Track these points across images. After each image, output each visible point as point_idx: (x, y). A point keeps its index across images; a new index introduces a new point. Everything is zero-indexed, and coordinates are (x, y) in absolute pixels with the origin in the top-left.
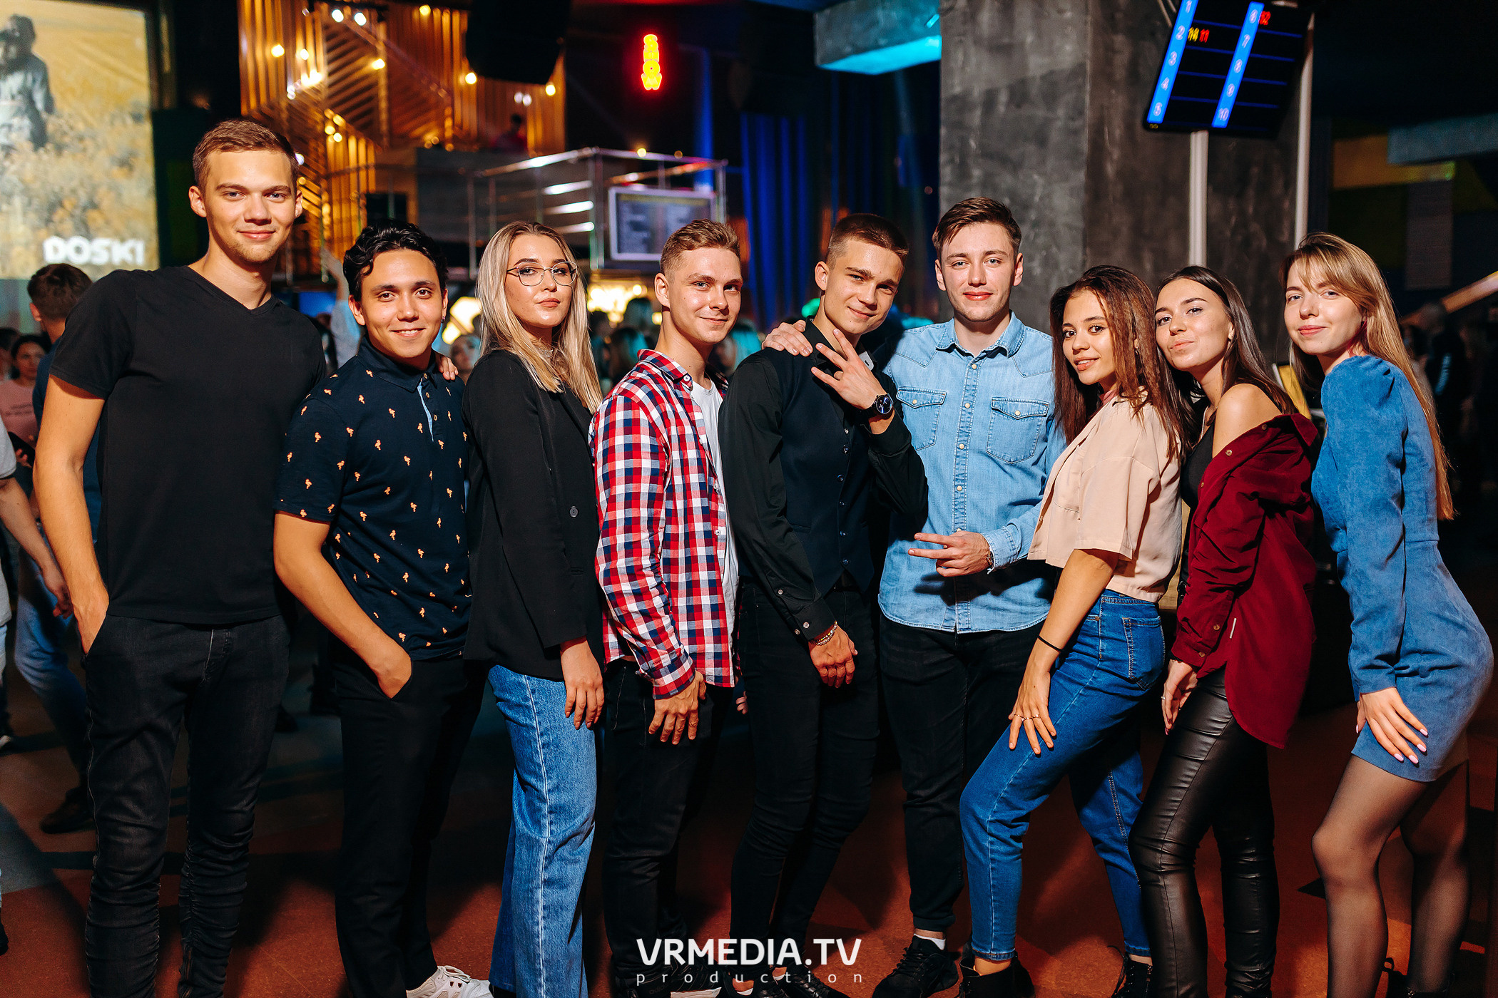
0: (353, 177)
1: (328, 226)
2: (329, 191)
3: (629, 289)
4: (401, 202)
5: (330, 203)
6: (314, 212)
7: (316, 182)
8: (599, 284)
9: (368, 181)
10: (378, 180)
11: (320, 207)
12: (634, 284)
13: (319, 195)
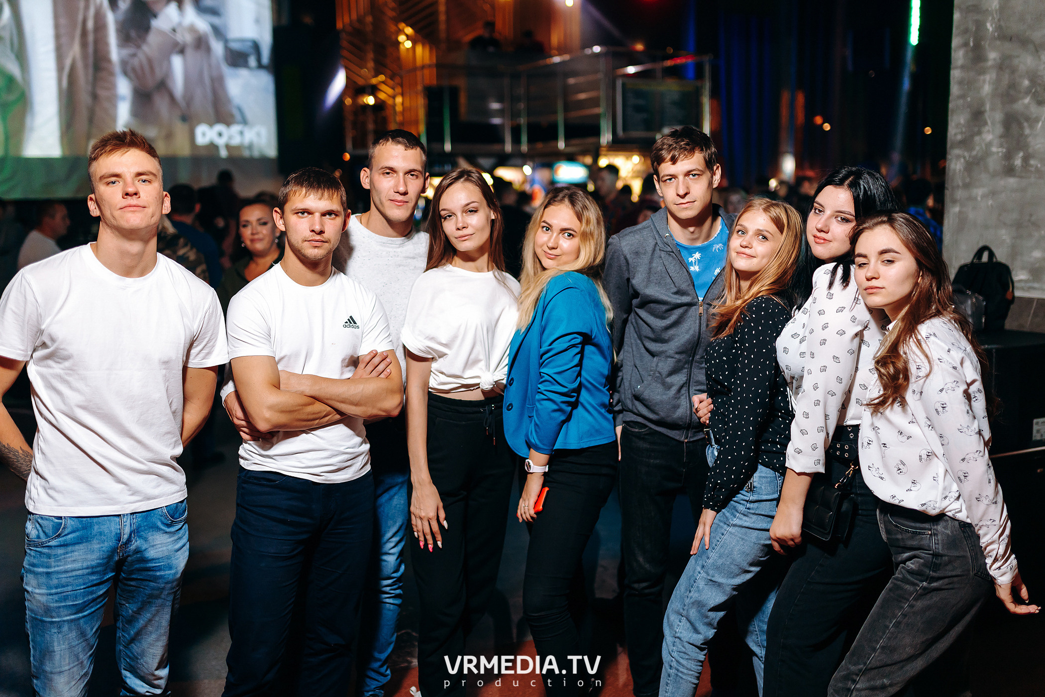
0: (419, 73)
1: (400, 112)
2: (402, 85)
3: (630, 158)
4: (454, 92)
5: (402, 95)
6: (390, 102)
7: (392, 78)
8: (605, 155)
9: (429, 77)
10: (439, 76)
11: (394, 97)
12: (633, 155)
13: (393, 88)
